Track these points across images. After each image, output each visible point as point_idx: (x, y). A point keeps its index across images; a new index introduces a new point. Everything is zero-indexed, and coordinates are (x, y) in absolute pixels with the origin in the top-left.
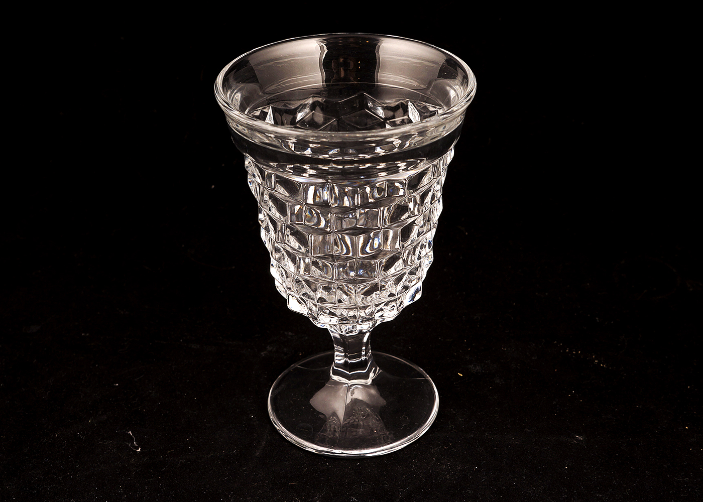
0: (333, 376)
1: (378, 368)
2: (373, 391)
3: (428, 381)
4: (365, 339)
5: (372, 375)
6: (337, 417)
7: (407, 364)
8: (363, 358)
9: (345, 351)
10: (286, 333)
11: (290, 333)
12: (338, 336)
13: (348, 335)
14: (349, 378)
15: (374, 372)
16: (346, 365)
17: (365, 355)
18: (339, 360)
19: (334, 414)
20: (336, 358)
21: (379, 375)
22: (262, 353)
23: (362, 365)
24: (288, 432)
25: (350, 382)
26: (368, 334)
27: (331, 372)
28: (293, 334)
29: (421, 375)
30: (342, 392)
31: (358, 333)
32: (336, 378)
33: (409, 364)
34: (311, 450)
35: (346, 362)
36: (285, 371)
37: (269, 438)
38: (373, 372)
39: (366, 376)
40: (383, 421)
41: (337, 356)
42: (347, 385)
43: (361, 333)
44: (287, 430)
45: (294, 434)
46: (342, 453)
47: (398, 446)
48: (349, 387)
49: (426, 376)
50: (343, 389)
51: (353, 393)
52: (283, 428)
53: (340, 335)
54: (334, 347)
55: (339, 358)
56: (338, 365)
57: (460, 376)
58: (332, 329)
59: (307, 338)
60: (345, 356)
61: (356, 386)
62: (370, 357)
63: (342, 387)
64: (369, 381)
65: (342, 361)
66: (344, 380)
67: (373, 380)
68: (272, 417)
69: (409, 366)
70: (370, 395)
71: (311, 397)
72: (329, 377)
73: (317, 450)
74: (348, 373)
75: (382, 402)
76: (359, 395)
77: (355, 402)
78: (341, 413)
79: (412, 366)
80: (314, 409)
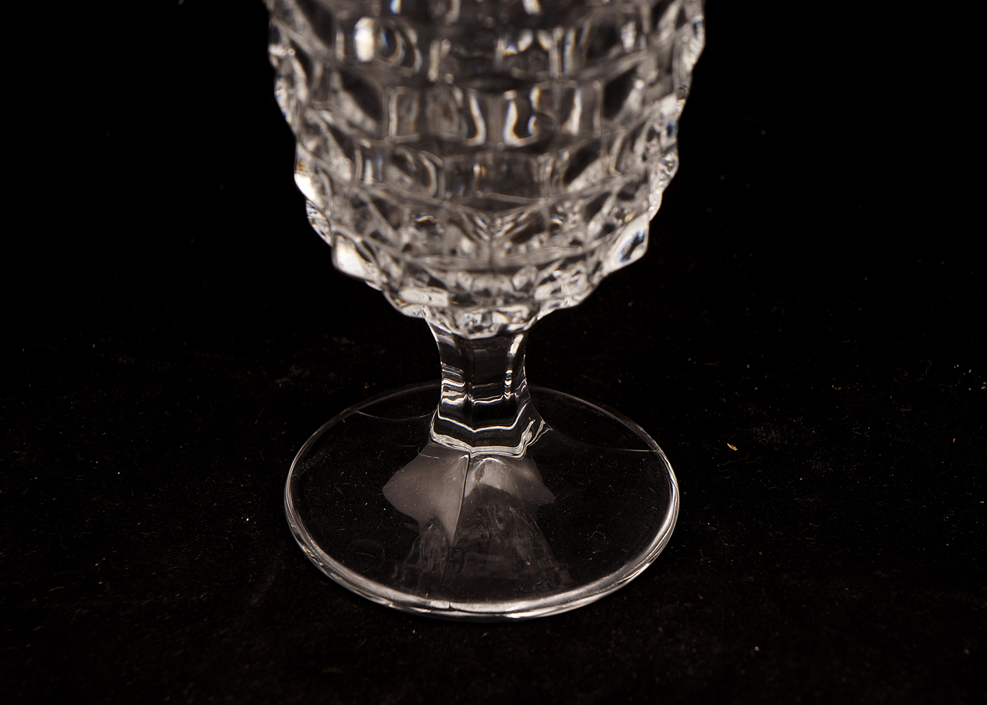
0: (435, 434)
1: (543, 422)
2: (527, 473)
3: (656, 457)
4: (514, 350)
5: (526, 436)
6: (443, 529)
7: (609, 419)
8: (508, 395)
9: (465, 378)
10: (335, 339)
11: (345, 340)
12: (450, 341)
13: (472, 337)
14: (473, 441)
15: (534, 429)
16: (466, 412)
17: (512, 389)
18: (453, 398)
19: (436, 521)
20: (444, 394)
21: (544, 438)
22: (278, 381)
23: (505, 412)
24: (327, 558)
25: (474, 449)
26: (519, 338)
27: (432, 425)
28: (353, 343)
29: (643, 444)
30: (455, 471)
31: (494, 334)
32: (441, 439)
33: (613, 416)
34: (384, 602)
35: (467, 402)
36: (330, 422)
37: (283, 568)
38: (531, 430)
39: (513, 440)
40: (549, 541)
41: (447, 389)
42: (467, 456)
43: (505, 335)
44: (327, 552)
45: (340, 562)
46: (451, 609)
47: (580, 598)
48: (471, 463)
49: (653, 445)
50: (456, 467)
51: (480, 474)
52: (318, 548)
53: (456, 337)
54: (440, 368)
55: (452, 393)
56: (448, 411)
57: (733, 451)
58: (437, 324)
59: (382, 352)
60: (466, 390)
61: (489, 459)
62: (523, 396)
63: (456, 462)
64: (520, 450)
65: (459, 401)
66: (460, 445)
67: (529, 448)
68: (295, 525)
69: (615, 420)
70: (519, 480)
71: (386, 481)
72: (427, 436)
73: (395, 601)
74: (470, 429)
75: (547, 497)
76: (494, 478)
77: (485, 494)
78: (451, 517)
79: (622, 422)
80: (390, 507)
